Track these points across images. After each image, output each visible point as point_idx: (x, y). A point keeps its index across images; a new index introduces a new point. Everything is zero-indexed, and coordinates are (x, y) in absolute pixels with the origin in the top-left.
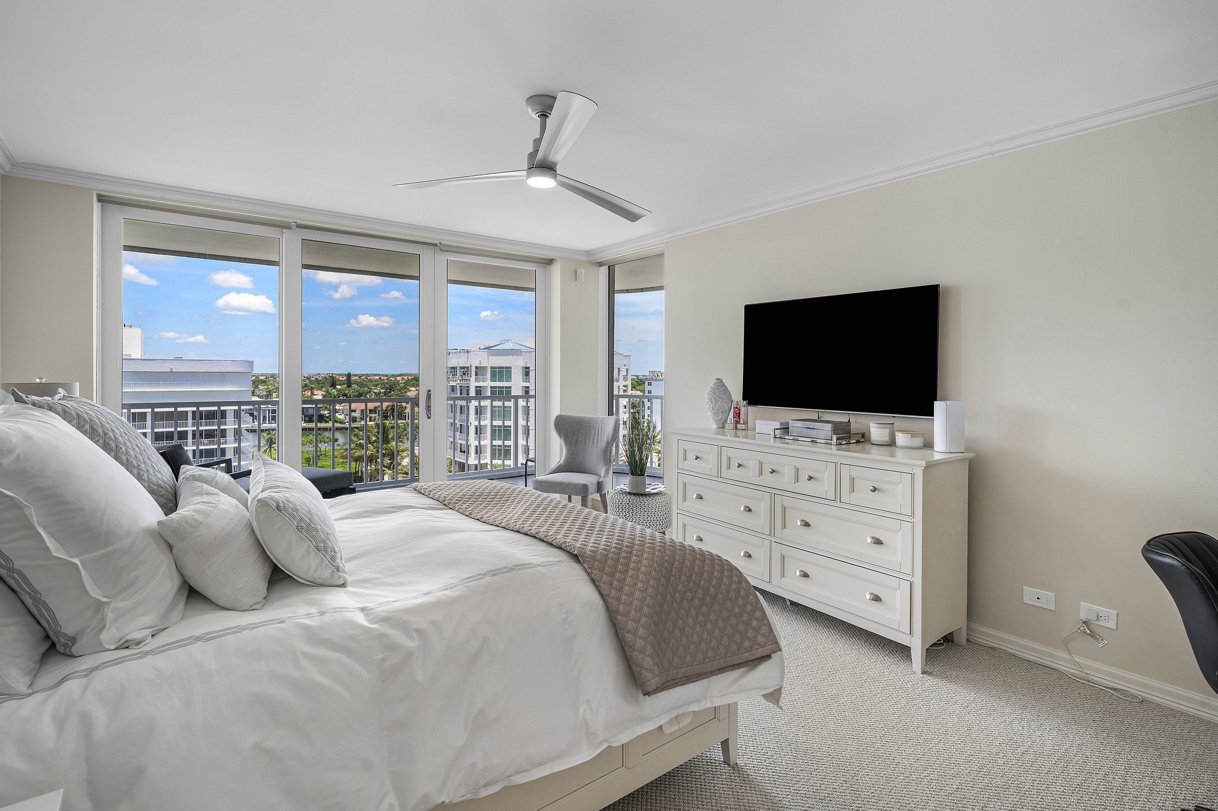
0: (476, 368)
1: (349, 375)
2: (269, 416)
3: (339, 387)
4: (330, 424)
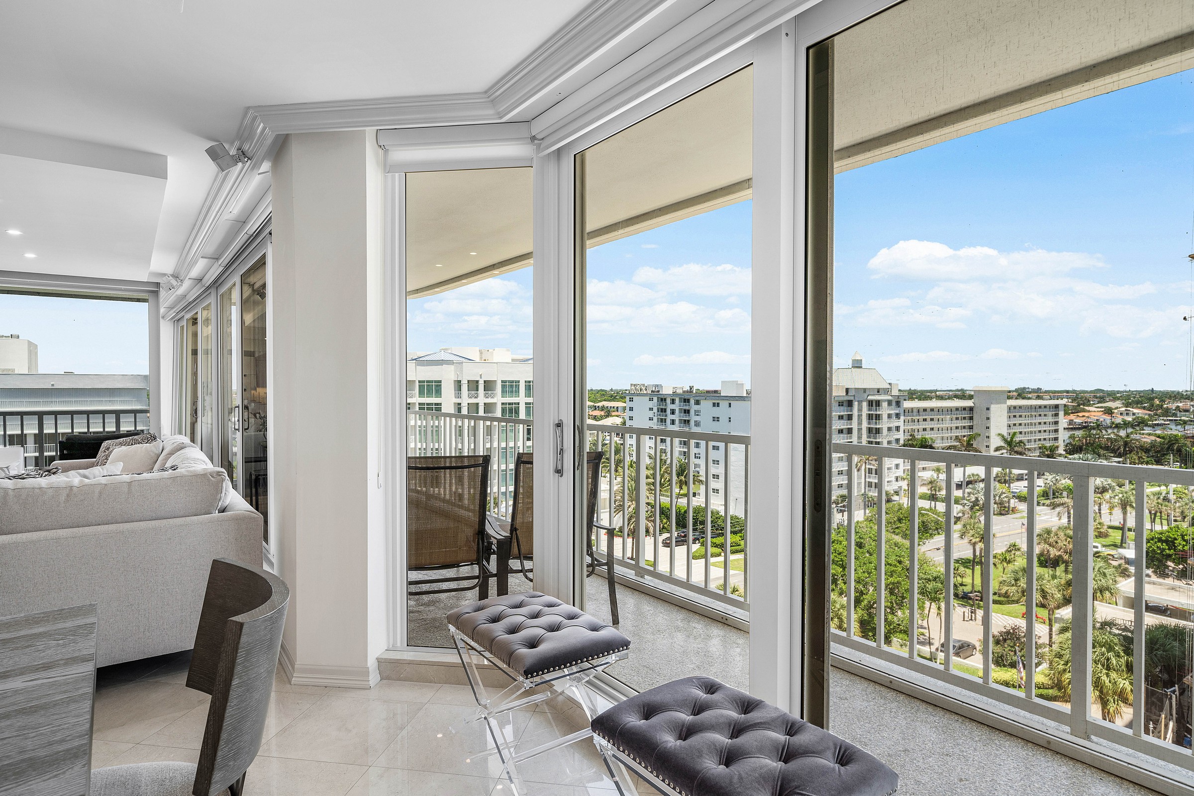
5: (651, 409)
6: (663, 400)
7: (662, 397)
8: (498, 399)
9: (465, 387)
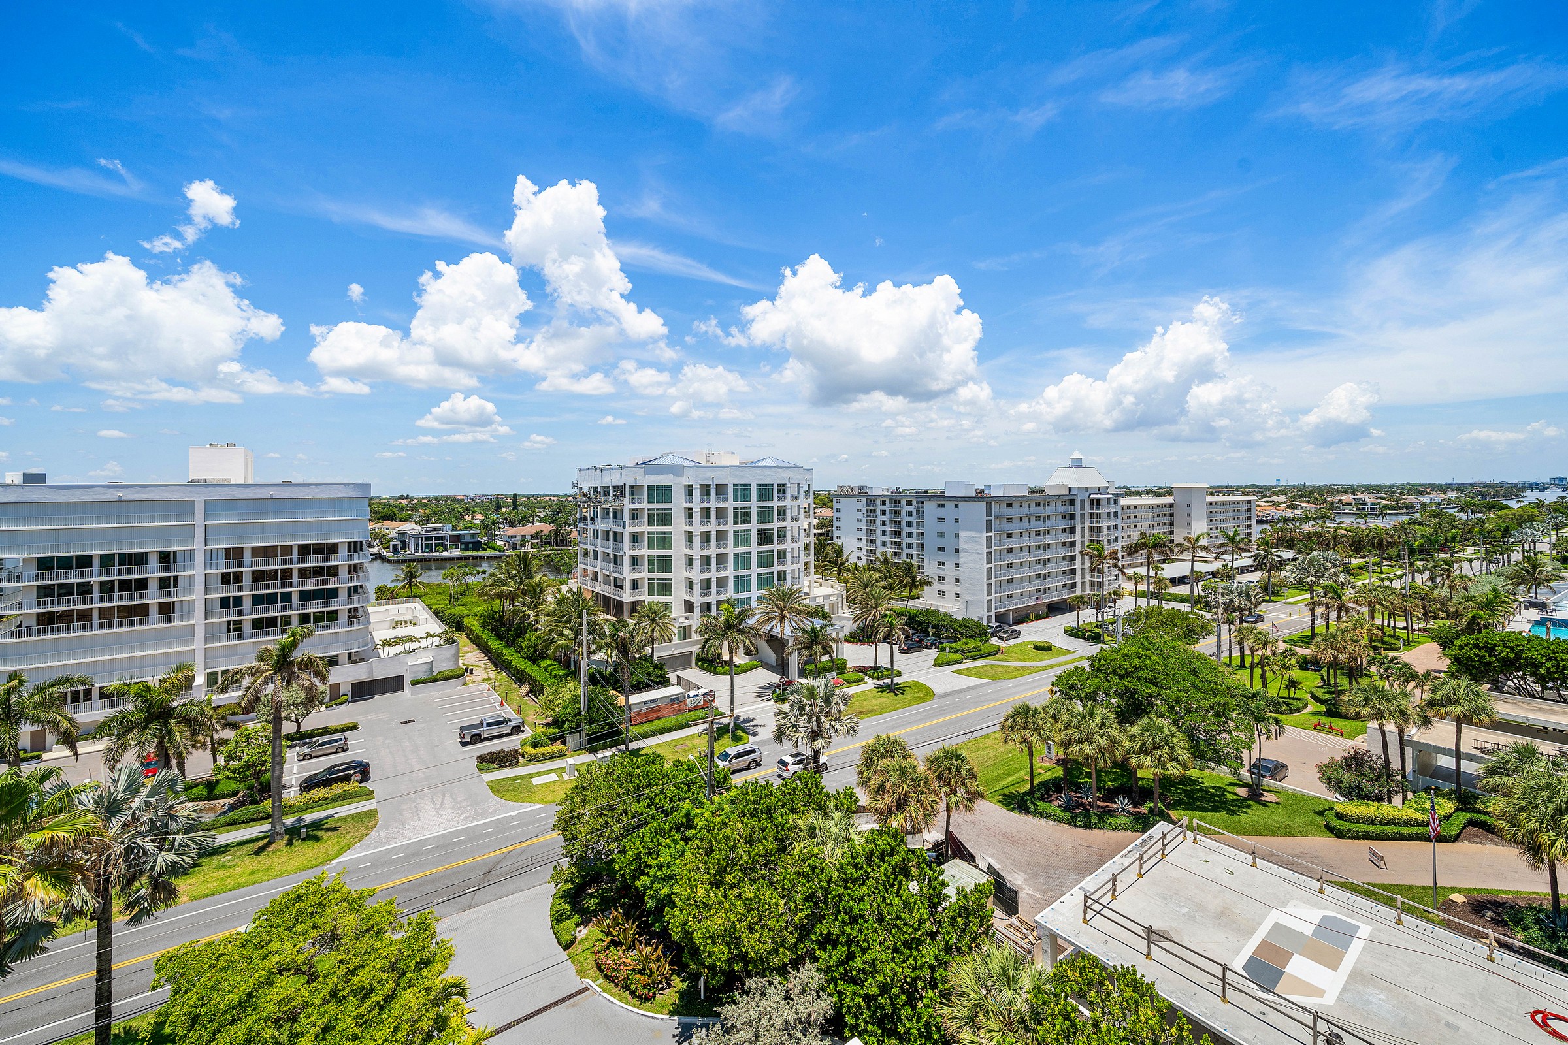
0: (631, 487)
1: (514, 496)
2: (422, 545)
3: (504, 510)
4: (489, 552)
5: (859, 510)
6: (872, 501)
7: (872, 498)
8: (730, 504)
9: (696, 493)
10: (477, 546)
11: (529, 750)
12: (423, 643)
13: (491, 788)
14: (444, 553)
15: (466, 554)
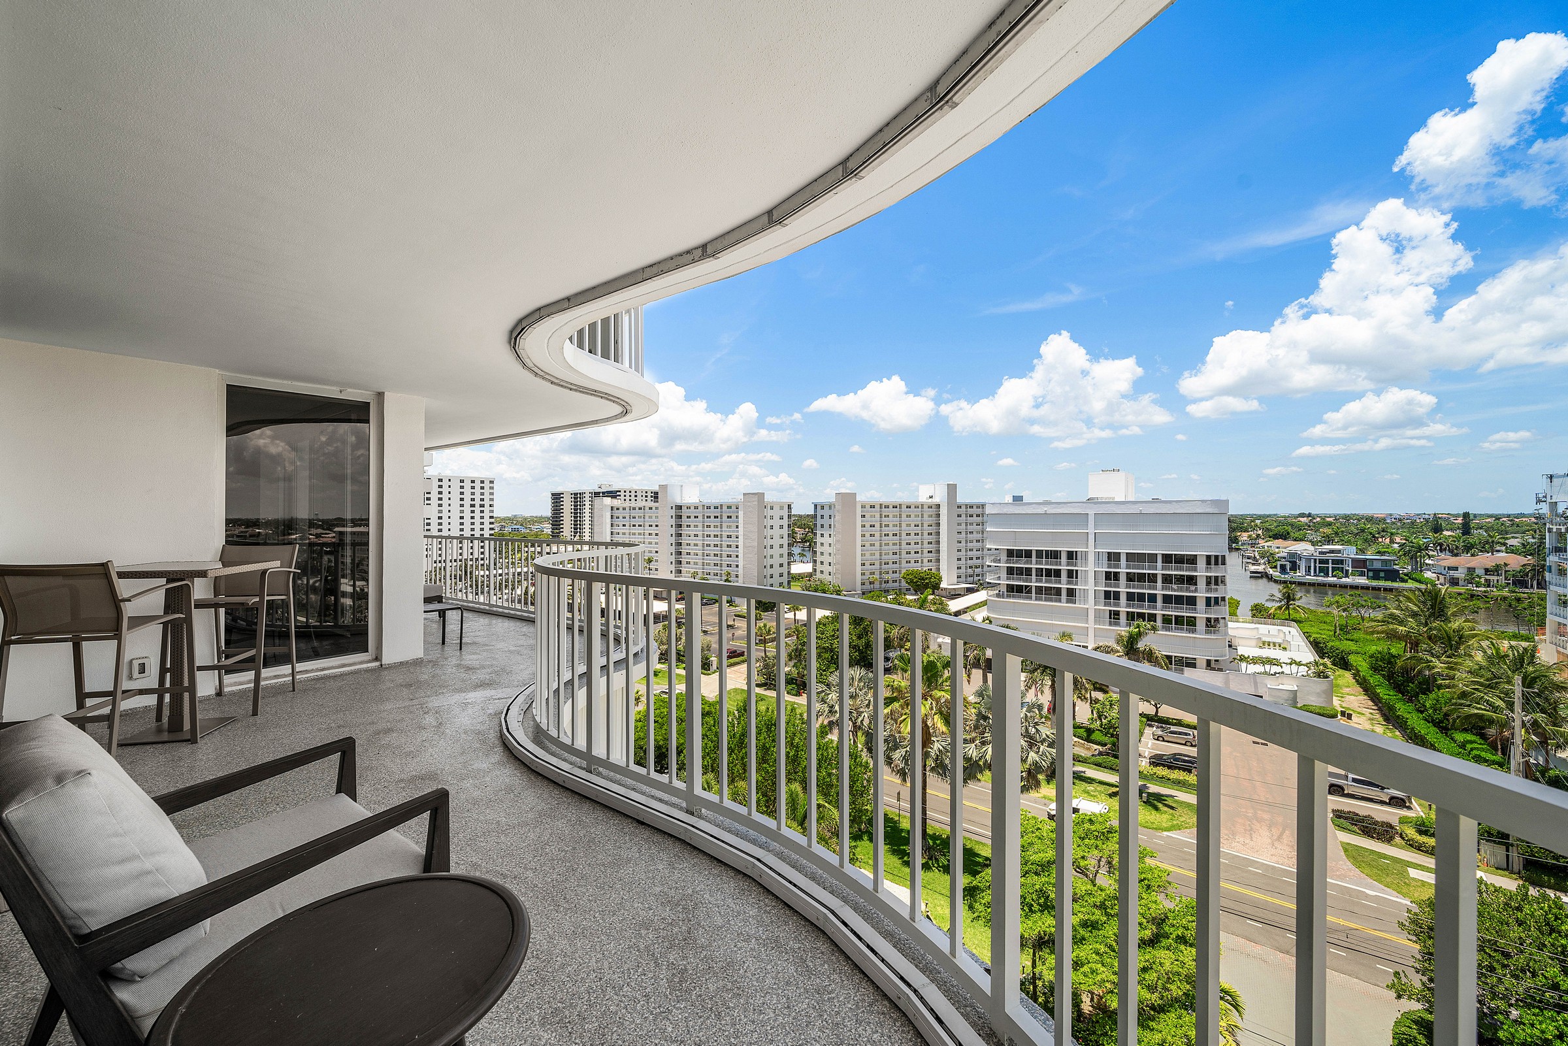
1: (1466, 515)
2: (1315, 567)
3: (1448, 533)
4: (1411, 584)
10: (1393, 575)
11: (1411, 832)
12: (1286, 669)
13: (1346, 850)
14: (1344, 580)
15: (1375, 583)
